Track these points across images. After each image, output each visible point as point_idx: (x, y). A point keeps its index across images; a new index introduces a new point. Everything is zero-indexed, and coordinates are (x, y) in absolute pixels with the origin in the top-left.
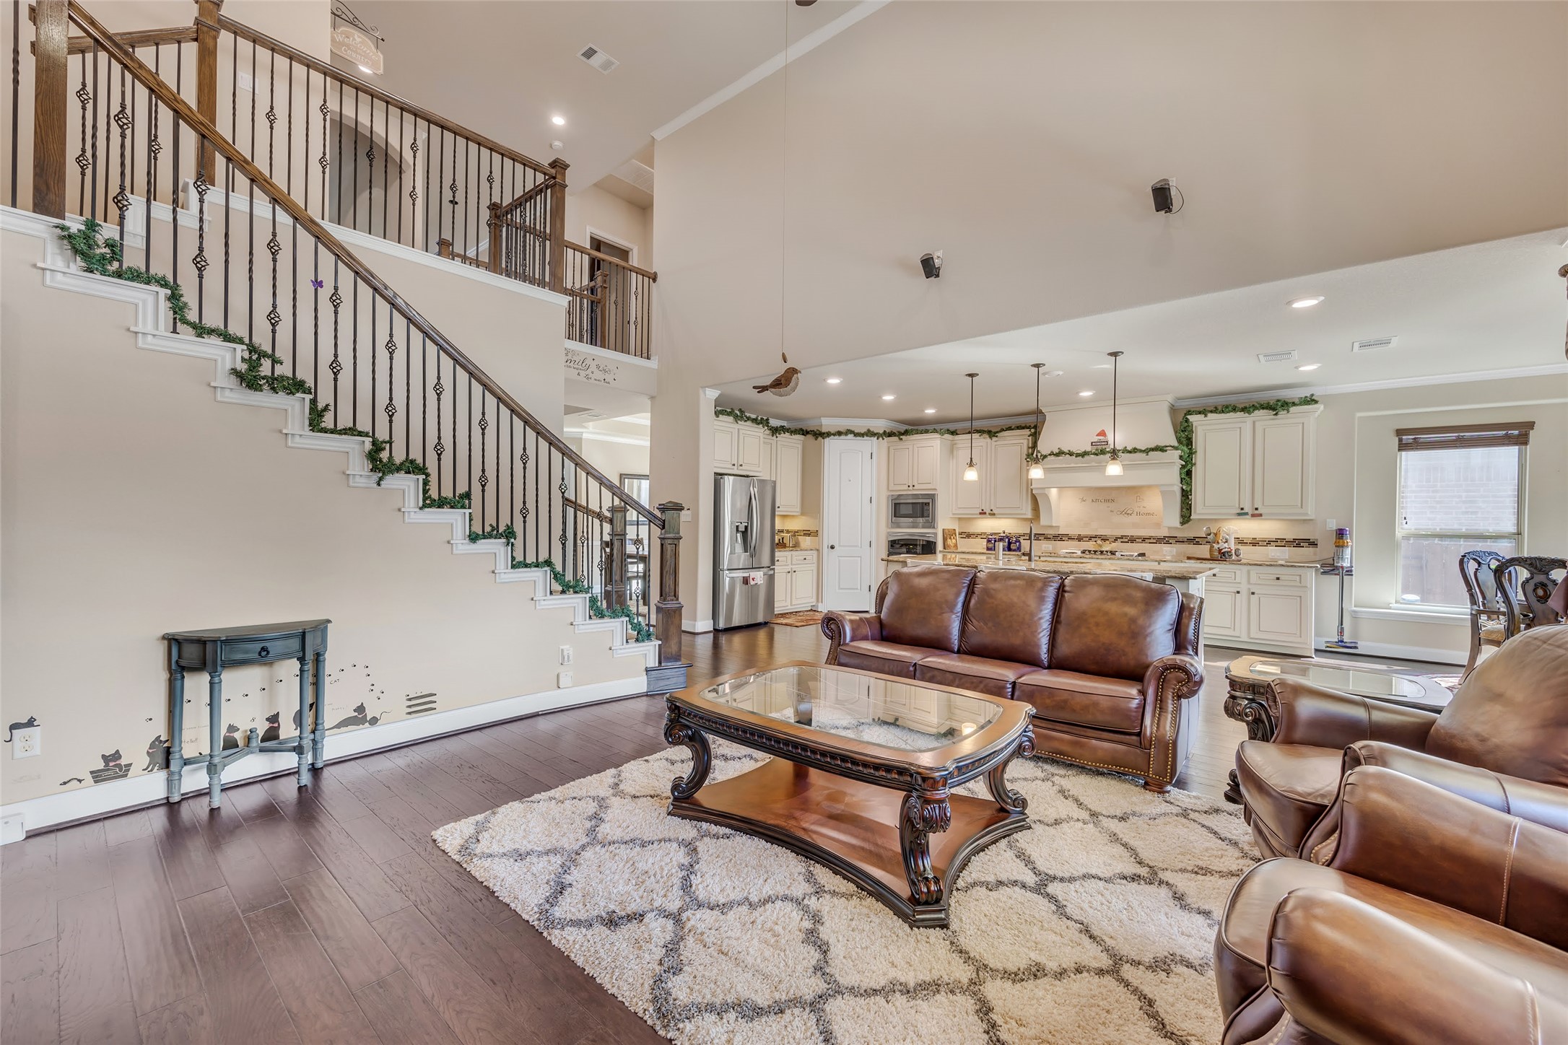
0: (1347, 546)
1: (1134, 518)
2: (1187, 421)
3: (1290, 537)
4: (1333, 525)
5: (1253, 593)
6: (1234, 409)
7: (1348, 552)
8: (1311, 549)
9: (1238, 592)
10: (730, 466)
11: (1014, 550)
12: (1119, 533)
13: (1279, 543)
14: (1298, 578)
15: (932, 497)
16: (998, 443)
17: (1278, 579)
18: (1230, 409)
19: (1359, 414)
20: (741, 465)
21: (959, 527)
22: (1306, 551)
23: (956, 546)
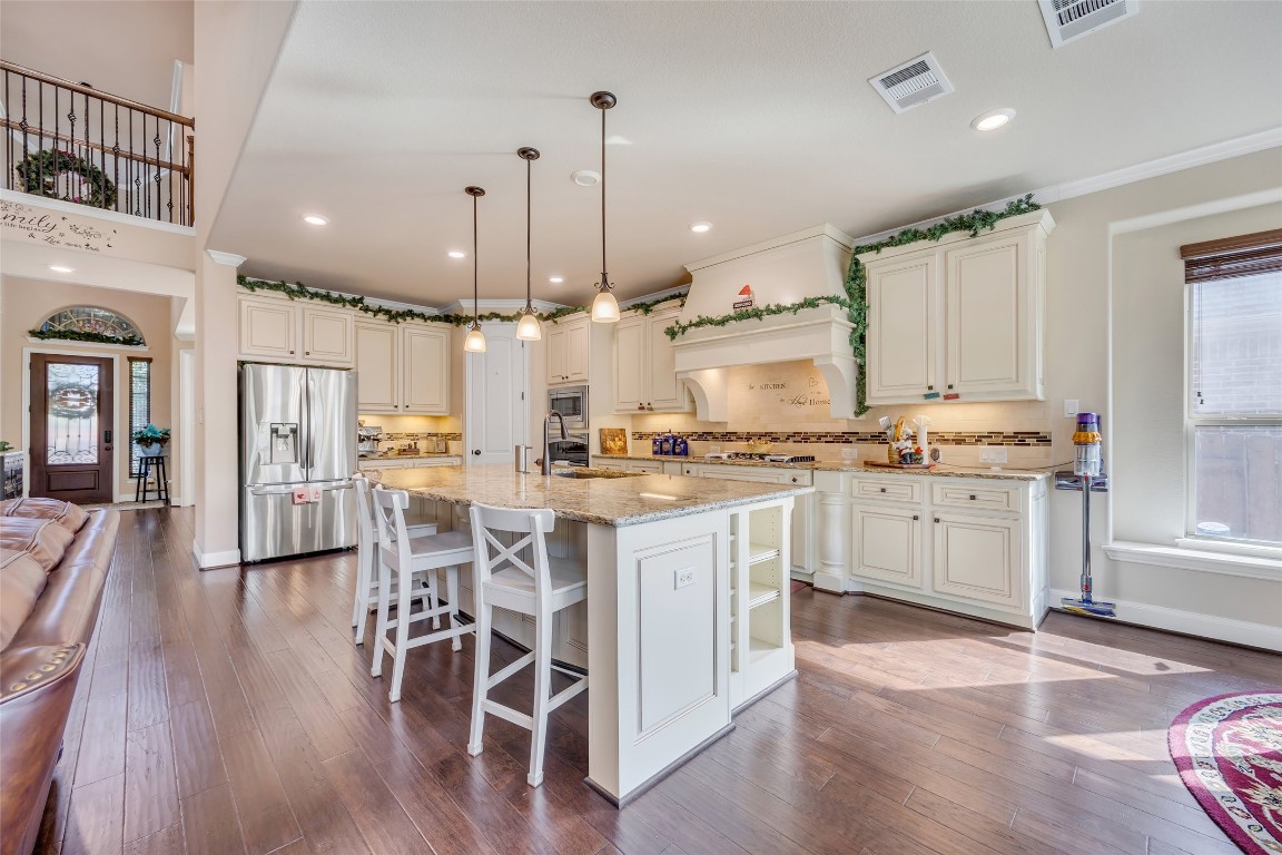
0: (1094, 443)
1: (807, 409)
2: (857, 263)
3: (1009, 429)
4: (1074, 408)
5: (937, 520)
6: (916, 236)
7: (1094, 453)
8: (1042, 449)
9: (916, 518)
10: (289, 355)
11: (679, 454)
12: (790, 429)
13: (994, 440)
14: (1005, 496)
15: (585, 390)
16: (655, 319)
17: (973, 498)
18: (910, 235)
19: (1116, 228)
20: (308, 353)
21: (633, 427)
22: (1034, 452)
23: (624, 449)
